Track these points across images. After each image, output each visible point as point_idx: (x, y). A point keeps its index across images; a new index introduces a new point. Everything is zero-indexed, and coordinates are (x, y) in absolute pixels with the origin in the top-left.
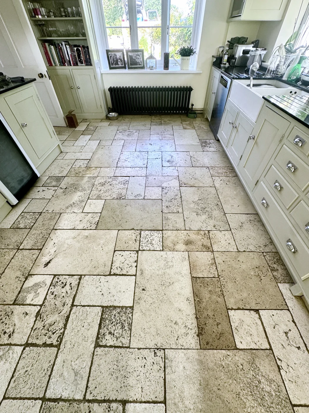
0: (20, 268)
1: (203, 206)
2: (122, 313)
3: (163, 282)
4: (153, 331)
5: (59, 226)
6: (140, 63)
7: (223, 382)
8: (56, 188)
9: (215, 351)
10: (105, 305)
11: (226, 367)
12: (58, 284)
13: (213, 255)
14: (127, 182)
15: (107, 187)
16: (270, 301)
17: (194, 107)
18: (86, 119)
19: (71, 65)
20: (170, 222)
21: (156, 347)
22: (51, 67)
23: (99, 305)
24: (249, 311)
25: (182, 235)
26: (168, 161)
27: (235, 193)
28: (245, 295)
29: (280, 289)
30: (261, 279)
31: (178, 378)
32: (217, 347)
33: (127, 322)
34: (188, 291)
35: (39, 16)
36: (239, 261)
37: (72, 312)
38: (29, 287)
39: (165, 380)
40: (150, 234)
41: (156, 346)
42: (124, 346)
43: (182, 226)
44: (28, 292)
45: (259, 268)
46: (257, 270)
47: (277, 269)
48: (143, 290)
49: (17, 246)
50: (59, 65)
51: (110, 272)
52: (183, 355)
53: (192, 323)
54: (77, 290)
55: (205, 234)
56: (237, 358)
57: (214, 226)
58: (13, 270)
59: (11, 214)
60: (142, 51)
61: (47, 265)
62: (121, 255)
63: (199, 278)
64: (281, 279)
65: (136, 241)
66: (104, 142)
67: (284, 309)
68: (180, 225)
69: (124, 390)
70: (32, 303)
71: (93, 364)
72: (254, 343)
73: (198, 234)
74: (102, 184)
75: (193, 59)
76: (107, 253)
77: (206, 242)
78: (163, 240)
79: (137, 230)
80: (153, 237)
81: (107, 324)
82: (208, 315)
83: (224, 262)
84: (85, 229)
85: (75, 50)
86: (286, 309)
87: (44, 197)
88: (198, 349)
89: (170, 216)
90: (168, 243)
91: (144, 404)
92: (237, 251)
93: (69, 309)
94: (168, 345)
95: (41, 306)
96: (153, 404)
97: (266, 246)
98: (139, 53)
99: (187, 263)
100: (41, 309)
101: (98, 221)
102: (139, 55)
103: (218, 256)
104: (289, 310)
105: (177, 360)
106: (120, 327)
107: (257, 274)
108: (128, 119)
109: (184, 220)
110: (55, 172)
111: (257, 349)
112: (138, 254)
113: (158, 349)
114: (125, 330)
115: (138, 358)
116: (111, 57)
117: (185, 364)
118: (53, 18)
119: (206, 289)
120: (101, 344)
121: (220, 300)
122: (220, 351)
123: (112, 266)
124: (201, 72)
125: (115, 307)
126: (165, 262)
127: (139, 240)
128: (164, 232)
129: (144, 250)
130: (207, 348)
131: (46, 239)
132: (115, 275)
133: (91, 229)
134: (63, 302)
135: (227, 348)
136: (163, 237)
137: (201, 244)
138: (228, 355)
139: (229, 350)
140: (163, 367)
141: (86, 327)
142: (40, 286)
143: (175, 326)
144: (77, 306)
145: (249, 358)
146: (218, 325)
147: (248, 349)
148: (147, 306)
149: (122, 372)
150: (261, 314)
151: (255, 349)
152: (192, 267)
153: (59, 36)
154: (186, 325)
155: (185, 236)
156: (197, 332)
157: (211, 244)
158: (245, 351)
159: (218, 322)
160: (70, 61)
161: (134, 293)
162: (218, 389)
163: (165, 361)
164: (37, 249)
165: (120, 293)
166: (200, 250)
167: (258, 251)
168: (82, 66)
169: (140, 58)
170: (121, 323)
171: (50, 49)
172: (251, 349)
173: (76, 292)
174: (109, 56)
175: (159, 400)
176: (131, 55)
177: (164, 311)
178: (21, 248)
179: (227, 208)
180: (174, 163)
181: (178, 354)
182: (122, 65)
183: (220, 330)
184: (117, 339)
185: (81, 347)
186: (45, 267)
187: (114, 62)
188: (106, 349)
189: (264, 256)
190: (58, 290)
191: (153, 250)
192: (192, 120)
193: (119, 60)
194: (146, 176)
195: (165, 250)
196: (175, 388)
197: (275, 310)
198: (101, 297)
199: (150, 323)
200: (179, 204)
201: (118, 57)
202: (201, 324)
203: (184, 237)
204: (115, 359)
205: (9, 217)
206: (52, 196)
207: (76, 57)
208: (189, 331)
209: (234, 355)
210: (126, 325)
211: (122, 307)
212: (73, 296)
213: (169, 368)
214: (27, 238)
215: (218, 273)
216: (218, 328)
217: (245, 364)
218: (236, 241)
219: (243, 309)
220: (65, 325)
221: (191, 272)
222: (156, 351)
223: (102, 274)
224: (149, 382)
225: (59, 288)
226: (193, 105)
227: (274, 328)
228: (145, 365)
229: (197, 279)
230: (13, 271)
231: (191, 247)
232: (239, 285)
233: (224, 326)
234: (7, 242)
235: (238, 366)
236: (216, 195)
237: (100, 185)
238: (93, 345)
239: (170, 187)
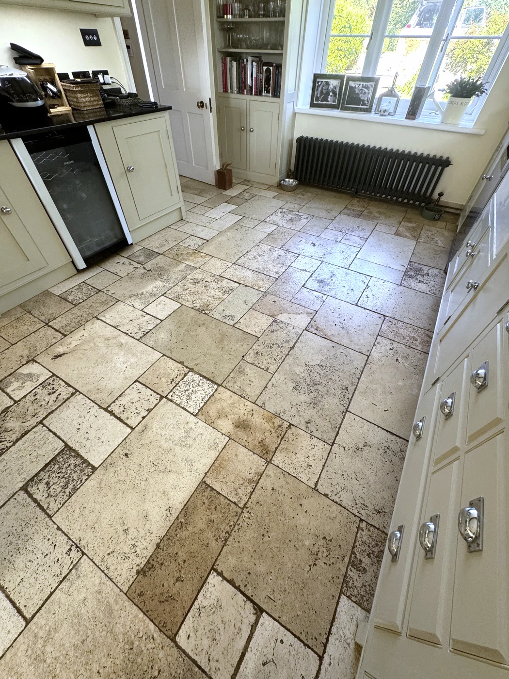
0: (32, 348)
1: (317, 379)
2: (79, 468)
3: (157, 461)
4: (92, 517)
5: (104, 316)
6: (366, 102)
7: (112, 668)
8: (139, 266)
9: (141, 615)
10: (70, 444)
11: (135, 651)
12: (49, 387)
13: (264, 468)
14: (230, 292)
15: (200, 288)
16: (299, 613)
17: (443, 199)
18: (249, 181)
19: (251, 94)
20: (242, 378)
21: (77, 542)
22: (225, 94)
23: (65, 440)
24: (245, 599)
25: (243, 409)
26: (320, 281)
27: (400, 383)
28: (262, 568)
29: (338, 609)
30: (315, 564)
31: (67, 605)
32: (148, 611)
33: (74, 484)
34: (179, 498)
35: (229, 16)
36: (301, 505)
37: (34, 430)
38: (21, 374)
39: (52, 593)
40: (198, 382)
41: (78, 540)
42: (48, 511)
43: (253, 394)
44: (17, 379)
45: (329, 542)
46: (322, 542)
47: (364, 569)
48: (126, 455)
49: (49, 320)
50: (236, 92)
51: (109, 406)
52: (98, 581)
53: (146, 548)
54: (60, 406)
55: (280, 426)
56: (161, 654)
57: (308, 423)
58: (25, 346)
59: (71, 279)
60: (376, 81)
61: (56, 357)
62: (139, 391)
63: (212, 489)
64: (356, 593)
65: (172, 382)
66: (246, 221)
67: (312, 650)
68: (252, 391)
69: (5, 565)
70: (11, 393)
71: (5, 506)
72: (207, 656)
73: (269, 420)
74: (195, 281)
75: (475, 104)
76: (126, 379)
77: (271, 441)
78: (207, 401)
79: (187, 367)
80: (199, 388)
81: (54, 470)
82: (177, 553)
83: (273, 489)
84: (127, 334)
85: (264, 70)
86: (318, 652)
87: (118, 271)
88: (121, 590)
89: (249, 369)
90: (213, 410)
91: (8, 601)
92: (314, 487)
93: (35, 424)
94: (92, 553)
95: (15, 402)
96: (16, 611)
97: (379, 512)
98: (369, 84)
99: (213, 454)
100: (13, 405)
101: (151, 330)
102: (367, 88)
103: (272, 475)
104: (321, 658)
105: (86, 581)
106: (62, 484)
107: (315, 549)
108: (309, 195)
109: (266, 387)
110: (153, 244)
111: (203, 671)
112: (160, 401)
113: (77, 547)
114: (65, 492)
115: (49, 540)
116: (319, 86)
117: (89, 596)
118: (246, 19)
119: (209, 513)
120: (29, 490)
121: (215, 546)
122: (148, 620)
123: (117, 399)
124: (482, 132)
125: (78, 455)
126: (185, 434)
127: (177, 382)
128: (221, 389)
129: (171, 401)
130: (134, 600)
131: (80, 325)
132: (112, 413)
133: (133, 337)
134: (36, 411)
135: (161, 625)
136: (213, 395)
137: (260, 439)
138: (153, 638)
139: (161, 631)
140: (63, 575)
141: (32, 458)
142: (31, 379)
143: (121, 533)
144: (44, 425)
145: (179, 672)
146: (177, 580)
147: (190, 657)
148: (112, 481)
149: (20, 542)
150: (261, 620)
151: (200, 667)
152: (217, 466)
153: (248, 48)
154: (136, 544)
155: (245, 412)
156: (142, 566)
157: (277, 448)
158: (183, 656)
159: (182, 575)
160: (251, 88)
161: (112, 452)
162: (98, 672)
163: (71, 570)
164: (62, 334)
165: (97, 441)
166: (251, 447)
167: (355, 512)
168: (267, 96)
169: (369, 94)
170: (67, 480)
171: (231, 67)
172: (195, 662)
173: (56, 409)
174: (317, 85)
175: (25, 614)
176: (354, 86)
177: (126, 503)
178: (50, 324)
179: (359, 403)
180: (327, 288)
181: (93, 575)
182: (333, 102)
183: (174, 591)
184: (49, 496)
185: (10, 477)
186: (52, 359)
187: (320, 96)
188: (29, 500)
189: (358, 528)
190: (42, 393)
191: (183, 408)
192: (426, 222)
193: (331, 94)
194: (265, 292)
195: (200, 416)
196: (53, 616)
197: (295, 636)
198: (75, 431)
199: (98, 506)
200: (280, 356)
201: (331, 87)
202: (155, 560)
203: (242, 411)
204: (27, 520)
205: (67, 282)
206: (126, 274)
207: (262, 82)
208: (132, 556)
209: (160, 646)
210: (71, 487)
211: (85, 461)
212: (50, 411)
213: (68, 584)
214: (64, 315)
215: (248, 501)
216: (174, 584)
217: (165, 674)
218: (326, 468)
219: (238, 588)
220: (17, 440)
221: (208, 472)
222: (73, 548)
223: (99, 403)
224: (34, 580)
225: (46, 392)
226: (441, 195)
227: (264, 664)
228: (47, 555)
229: (207, 488)
230: (23, 347)
231: (240, 433)
232: (266, 545)
233: (185, 590)
234: (44, 310)
235: (152, 668)
236: (359, 371)
237: (192, 281)
238: (21, 485)
239: (287, 324)
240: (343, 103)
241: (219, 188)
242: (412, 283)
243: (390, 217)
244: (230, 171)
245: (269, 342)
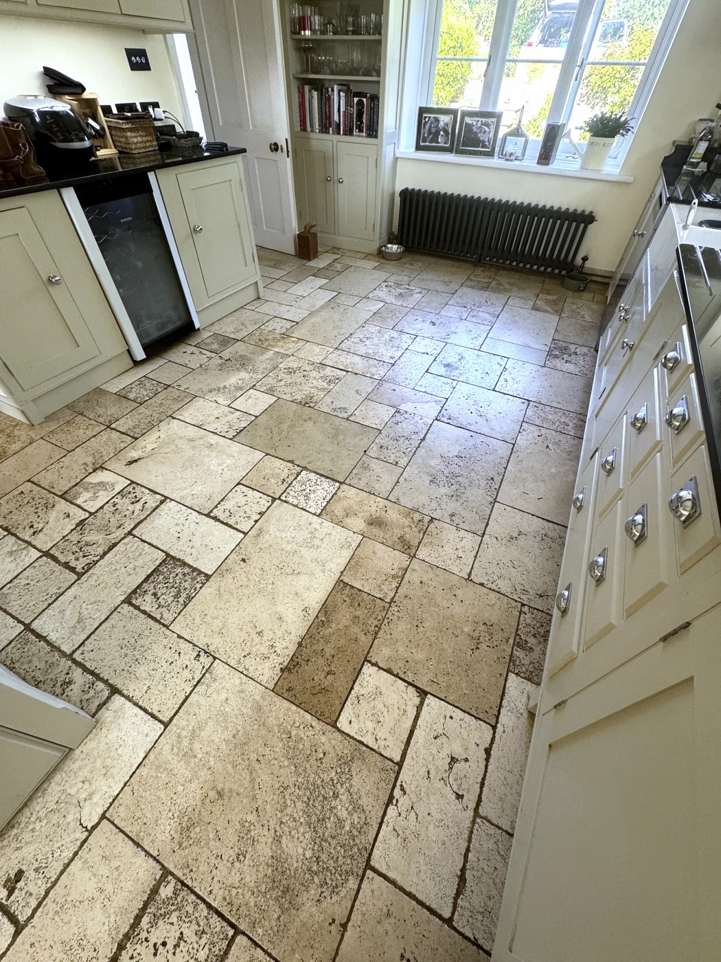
0: (96, 454)
1: (457, 470)
2: (189, 577)
3: (282, 564)
4: (217, 624)
5: (181, 415)
6: (487, 143)
7: (272, 756)
8: (213, 355)
9: (294, 708)
10: (172, 553)
11: (294, 739)
12: (130, 496)
13: (408, 563)
14: (337, 381)
15: (297, 378)
16: (466, 692)
17: (588, 264)
18: (339, 249)
19: (339, 133)
20: (368, 474)
21: (205, 648)
22: (304, 134)
23: (164, 549)
24: (406, 685)
25: (374, 506)
26: (447, 365)
27: (553, 470)
28: (420, 656)
29: (507, 686)
30: (478, 648)
31: (208, 706)
32: (301, 704)
33: (187, 592)
34: (315, 598)
35: (307, 32)
36: (455, 595)
37: (123, 541)
38: (91, 483)
39: (187, 697)
40: (315, 481)
41: (206, 646)
42: (162, 621)
43: (384, 490)
44: (86, 489)
45: (491, 627)
46: (483, 628)
47: (531, 648)
48: (244, 560)
49: (110, 421)
50: (317, 131)
51: (211, 511)
52: (238, 681)
53: (286, 648)
54: (149, 515)
55: (420, 521)
56: (323, 739)
57: (452, 515)
58: (86, 453)
59: (126, 374)
60: (499, 117)
61: (131, 463)
62: (244, 494)
63: (352, 587)
64: (524, 670)
65: (283, 482)
66: (343, 298)
67: (484, 721)
68: (383, 487)
69: (125, 675)
70: (82, 505)
71: (108, 621)
72: (374, 736)
73: (407, 515)
74: (290, 370)
75: (620, 145)
76: (225, 482)
77: (413, 536)
78: (330, 499)
79: (298, 466)
80: (318, 487)
81: (158, 580)
82: (323, 650)
83: (421, 582)
84: (216, 433)
85: (355, 102)
86: (490, 723)
87: (188, 362)
88: (267, 688)
89: (374, 464)
90: (338, 509)
91: (138, 708)
92: (467, 577)
93: (123, 536)
94: (225, 656)
95: (91, 514)
96: (150, 717)
97: (541, 596)
98: (489, 120)
99: (347, 554)
100: (89, 517)
101: (245, 428)
102: (487, 125)
103: (418, 569)
104: (494, 728)
105: (224, 683)
106: (172, 594)
107: (476, 634)
108: (420, 264)
109: (398, 482)
110: (227, 329)
111: (372, 749)
112: (272, 503)
113: (206, 652)
114: (178, 601)
115: (170, 648)
116: (426, 123)
117: (232, 698)
118: (330, 36)
119: (352, 609)
120: (134, 602)
121: (364, 640)
122: (302, 712)
123: (219, 503)
124: (630, 179)
125: (184, 564)
126: (310, 535)
127: (289, 482)
128: (344, 487)
129: (286, 502)
130: (283, 695)
131: (151, 426)
132: (216, 519)
133: (224, 437)
134: (120, 522)
135: (318, 714)
136: (335, 493)
137: (399, 535)
138: (311, 726)
139: (318, 719)
140: (197, 680)
141: (129, 570)
142: (104, 488)
143: (255, 636)
144: (135, 536)
145: (346, 752)
146: (328, 674)
147: (355, 739)
148: (232, 587)
149: (136, 653)
150: (427, 701)
151: (367, 746)
152: (353, 564)
153: (332, 73)
154: (274, 644)
155: (377, 509)
156: (285, 664)
157: (420, 543)
158: (347, 738)
159: (333, 669)
160: (339, 125)
161: (226, 559)
162: (257, 760)
163: (204, 674)
164: (131, 437)
165: (204, 549)
166: (390, 543)
167: (515, 597)
168: (359, 136)
169: (490, 132)
170: (178, 589)
171: (311, 97)
172: (361, 743)
173: (145, 518)
174: (423, 121)
175: (161, 717)
176: (470, 122)
177: (254, 607)
178: (113, 426)
179: (508, 493)
180: (456, 373)
181: (231, 677)
182: (445, 143)
183: (327, 683)
184: (159, 606)
185: (106, 591)
186: (126, 465)
187: (428, 136)
188: (136, 612)
189: (521, 612)
190: (123, 504)
191: (302, 509)
193: (442, 133)
194: (381, 380)
195: (324, 516)
196: (195, 717)
197: (464, 711)
198: (175, 540)
199: (221, 612)
200: (409, 449)
201: (442, 124)
202: (300, 657)
203: (374, 509)
204: (139, 631)
205: (122, 377)
206: (199, 365)
207: (353, 118)
208: (273, 656)
209: (321, 733)
210: (184, 595)
211: (195, 569)
212: (138, 521)
213: (204, 687)
214: (128, 416)
215: (395, 595)
216: (325, 677)
217: (331, 755)
218: (478, 559)
219: (397, 676)
220: (105, 554)
221: (344, 571)
222: (202, 653)
223: (197, 509)
224: (163, 687)
225: (127, 501)
226: (585, 259)
227: (435, 738)
228: (172, 662)
229: (346, 586)
230: (84, 454)
231: (375, 531)
232: (421, 635)
233: (341, 683)
234: (101, 411)
235: (316, 752)
236: (504, 461)
237: (286, 371)
238: (122, 598)
239: (413, 415)
240: (458, 145)
241: (299, 258)
242: (558, 363)
243: (523, 289)
244: (315, 235)
245: (393, 434)
